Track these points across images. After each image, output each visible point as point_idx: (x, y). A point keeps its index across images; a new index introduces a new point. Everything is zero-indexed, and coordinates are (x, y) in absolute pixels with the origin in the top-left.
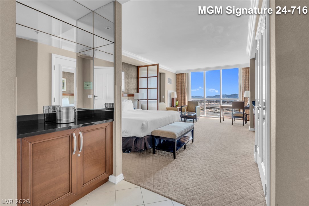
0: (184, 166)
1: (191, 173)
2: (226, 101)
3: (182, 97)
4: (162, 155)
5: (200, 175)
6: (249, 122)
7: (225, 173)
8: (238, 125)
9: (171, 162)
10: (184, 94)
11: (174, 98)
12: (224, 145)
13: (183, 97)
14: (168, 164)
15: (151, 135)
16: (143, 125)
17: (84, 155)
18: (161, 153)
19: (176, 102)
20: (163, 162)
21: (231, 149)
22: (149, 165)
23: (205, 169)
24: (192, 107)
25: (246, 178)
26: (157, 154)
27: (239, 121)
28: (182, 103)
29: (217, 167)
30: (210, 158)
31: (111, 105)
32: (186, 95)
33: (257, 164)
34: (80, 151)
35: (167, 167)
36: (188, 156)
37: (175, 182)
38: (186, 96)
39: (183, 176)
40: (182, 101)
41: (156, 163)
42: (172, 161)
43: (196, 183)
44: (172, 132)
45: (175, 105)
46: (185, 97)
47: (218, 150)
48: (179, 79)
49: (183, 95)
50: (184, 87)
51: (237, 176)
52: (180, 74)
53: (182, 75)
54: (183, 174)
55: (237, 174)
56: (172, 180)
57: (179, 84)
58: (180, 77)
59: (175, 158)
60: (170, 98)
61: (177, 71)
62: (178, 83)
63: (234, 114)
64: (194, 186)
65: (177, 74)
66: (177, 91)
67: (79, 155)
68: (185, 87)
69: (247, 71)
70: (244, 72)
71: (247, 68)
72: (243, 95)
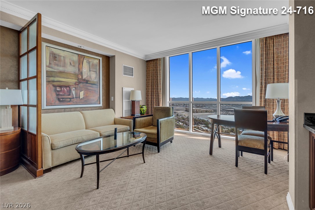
3: (155, 100)
10: (158, 94)
11: (135, 101)
32: (161, 95)
38: (161, 98)
48: (151, 69)
52: (151, 61)
60: (127, 101)
62: (149, 75)
65: (147, 61)
68: (159, 83)
69: (271, 44)
70: (264, 46)
71: (272, 38)
72: (262, 93)
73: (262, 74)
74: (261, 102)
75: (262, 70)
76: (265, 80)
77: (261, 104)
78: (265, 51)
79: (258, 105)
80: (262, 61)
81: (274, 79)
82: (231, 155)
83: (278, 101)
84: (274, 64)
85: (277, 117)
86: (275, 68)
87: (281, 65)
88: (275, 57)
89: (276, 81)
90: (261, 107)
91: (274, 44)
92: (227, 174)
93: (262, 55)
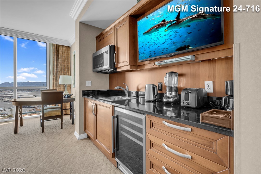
63: (46, 114)
69: (60, 50)
70: (55, 50)
71: (60, 46)
72: (54, 81)
73: (54, 67)
74: (53, 86)
75: (54, 65)
76: (56, 72)
77: (53, 88)
78: (56, 53)
79: (51, 88)
80: (54, 59)
81: (61, 72)
82: (35, 128)
83: (66, 86)
84: (61, 63)
85: (65, 95)
86: (62, 65)
87: (65, 64)
88: (62, 58)
89: (62, 73)
90: (53, 90)
91: (61, 50)
92: (38, 139)
93: (54, 55)
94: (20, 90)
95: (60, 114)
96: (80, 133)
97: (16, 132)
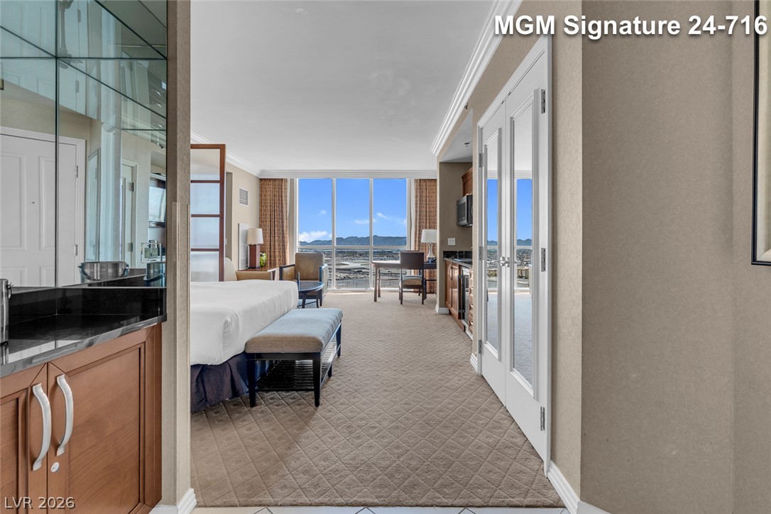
0: (350, 418)
1: (375, 430)
2: (355, 253)
3: (277, 244)
4: (277, 406)
5: (397, 428)
6: (436, 297)
7: (440, 411)
8: (412, 305)
9: (314, 417)
10: (283, 234)
11: (255, 245)
12: (409, 352)
13: (279, 241)
14: (307, 423)
15: (244, 352)
16: (226, 324)
17: (72, 463)
18: (273, 398)
19: (261, 256)
20: (290, 420)
21: (425, 357)
22: (255, 439)
23: (398, 412)
24: (309, 267)
25: (478, 410)
26: (261, 404)
27: (411, 296)
28: (277, 259)
29: (419, 402)
30: (395, 385)
31: (110, 271)
32: (288, 236)
33: (483, 377)
34: (60, 451)
35: (310, 433)
36: (345, 392)
37: (350, 462)
38: (288, 240)
39: (359, 441)
40: (277, 253)
41: (273, 430)
42: (313, 414)
43: (397, 447)
44: (310, 335)
45: (258, 264)
46: (283, 241)
47: (403, 364)
48: (268, 193)
49: (279, 237)
50: (282, 216)
51: (463, 410)
52: (270, 180)
53: (277, 182)
54: (358, 438)
55: (461, 407)
56: (340, 460)
57: (269, 208)
58: (270, 187)
59: (317, 404)
60: (244, 246)
61: (262, 171)
62: (265, 203)
63: (405, 281)
64: (399, 457)
65: (261, 179)
66: (261, 224)
67: (55, 467)
68: (285, 217)
69: (424, 187)
70: (418, 188)
71: (425, 180)
72: (416, 237)
73: (416, 216)
74: (415, 246)
75: (416, 212)
76: (419, 223)
77: (415, 248)
78: (419, 193)
79: (413, 249)
80: (417, 203)
83: (430, 245)
84: (426, 208)
85: (429, 258)
86: (427, 212)
87: (432, 209)
88: (427, 200)
89: (427, 227)
90: (415, 250)
91: (426, 187)
93: (416, 197)
94: (361, 255)
95: (421, 284)
96: (440, 306)
97: (375, 300)
